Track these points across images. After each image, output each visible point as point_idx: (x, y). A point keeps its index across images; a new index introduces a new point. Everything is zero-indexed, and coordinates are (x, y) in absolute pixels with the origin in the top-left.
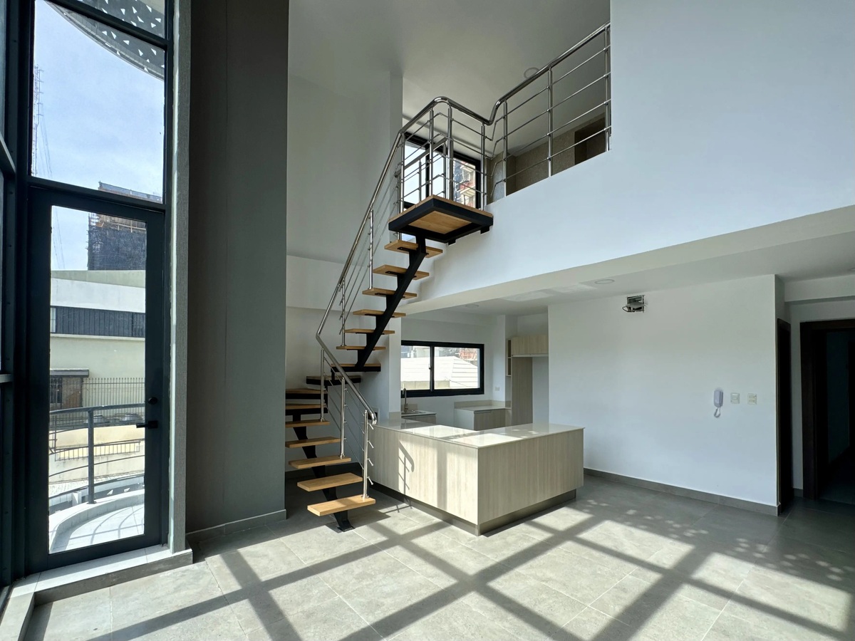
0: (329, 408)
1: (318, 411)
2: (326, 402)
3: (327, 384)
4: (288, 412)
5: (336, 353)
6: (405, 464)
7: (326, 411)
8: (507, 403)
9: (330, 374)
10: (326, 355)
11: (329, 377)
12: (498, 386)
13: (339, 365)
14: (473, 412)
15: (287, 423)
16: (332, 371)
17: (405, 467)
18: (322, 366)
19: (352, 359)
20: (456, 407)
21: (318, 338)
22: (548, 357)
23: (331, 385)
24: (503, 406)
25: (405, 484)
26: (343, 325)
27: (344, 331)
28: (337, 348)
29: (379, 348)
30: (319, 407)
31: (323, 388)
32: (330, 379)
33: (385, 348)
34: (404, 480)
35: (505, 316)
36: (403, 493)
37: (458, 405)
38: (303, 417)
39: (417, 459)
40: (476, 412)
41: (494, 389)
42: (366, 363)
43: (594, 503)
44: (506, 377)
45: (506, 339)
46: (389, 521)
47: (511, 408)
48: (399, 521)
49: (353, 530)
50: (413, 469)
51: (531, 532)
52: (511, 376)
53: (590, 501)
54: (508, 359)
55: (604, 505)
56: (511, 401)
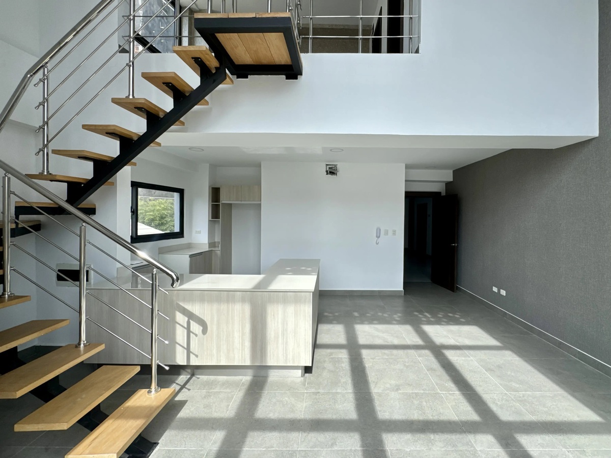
6: (188, 328)
8: (212, 244)
12: (199, 230)
14: (187, 256)
16: (16, 213)
17: (189, 332)
18: (7, 205)
22: (260, 204)
24: (206, 248)
25: (189, 352)
29: (107, 183)
33: (113, 184)
34: (188, 348)
35: (208, 165)
36: (185, 364)
37: (162, 251)
40: (191, 256)
41: (194, 232)
43: (331, 315)
44: (209, 221)
45: (209, 187)
46: (190, 407)
47: (220, 249)
48: (205, 400)
49: (158, 448)
50: (205, 331)
51: (331, 354)
52: (220, 220)
53: (326, 314)
54: (212, 204)
55: (337, 314)
56: (219, 242)
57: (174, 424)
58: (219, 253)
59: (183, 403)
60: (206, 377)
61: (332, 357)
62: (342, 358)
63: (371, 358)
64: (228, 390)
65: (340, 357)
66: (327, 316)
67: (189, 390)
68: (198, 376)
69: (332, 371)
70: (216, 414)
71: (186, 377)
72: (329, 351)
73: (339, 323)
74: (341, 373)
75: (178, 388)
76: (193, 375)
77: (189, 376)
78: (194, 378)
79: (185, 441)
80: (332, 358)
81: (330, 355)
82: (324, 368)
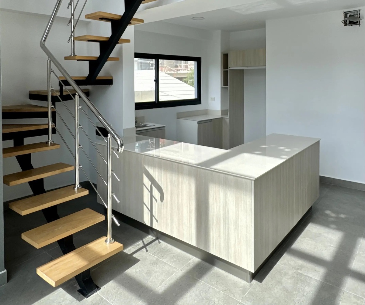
0: (57, 128)
1: (45, 132)
2: (54, 121)
3: (55, 100)
4: (6, 137)
5: (66, 64)
6: (151, 192)
7: (54, 131)
8: (224, 112)
9: (58, 88)
10: (53, 66)
11: (57, 91)
12: (213, 97)
13: (71, 78)
14: (196, 123)
15: (5, 151)
16: (60, 85)
17: (152, 196)
18: (49, 80)
19: (84, 70)
20: (178, 118)
21: (43, 46)
22: (265, 69)
23: (59, 101)
24: (219, 115)
25: (152, 215)
26: (73, 32)
27: (73, 38)
28: (66, 58)
29: (113, 59)
30: (46, 127)
31: (50, 106)
32: (58, 94)
33: (118, 59)
34: (151, 211)
35: (220, 31)
36: (149, 225)
37: (180, 116)
38: (27, 141)
39: (167, 187)
40: (200, 123)
41: (210, 99)
42: (99, 75)
43: (333, 215)
44: (222, 88)
45: (221, 53)
46: (138, 268)
47: (228, 117)
48: (151, 267)
49: (98, 292)
50: (162, 198)
51: (301, 267)
52: (228, 87)
53: (328, 212)
54: (224, 71)
55: (343, 216)
56: (228, 110)
57: (119, 277)
58: (228, 120)
59: (136, 261)
60: (166, 244)
61: (299, 271)
62: (311, 278)
63: (355, 297)
64: (173, 265)
65: (311, 276)
66: (327, 215)
67: (147, 251)
68: (160, 241)
69: (287, 291)
70: (150, 283)
71: (152, 239)
72: (300, 262)
73: (338, 229)
74: (298, 298)
75: (142, 245)
76: (157, 238)
77: (154, 238)
78: (157, 241)
79: (116, 296)
80: (299, 274)
81: (298, 269)
82: (280, 282)
